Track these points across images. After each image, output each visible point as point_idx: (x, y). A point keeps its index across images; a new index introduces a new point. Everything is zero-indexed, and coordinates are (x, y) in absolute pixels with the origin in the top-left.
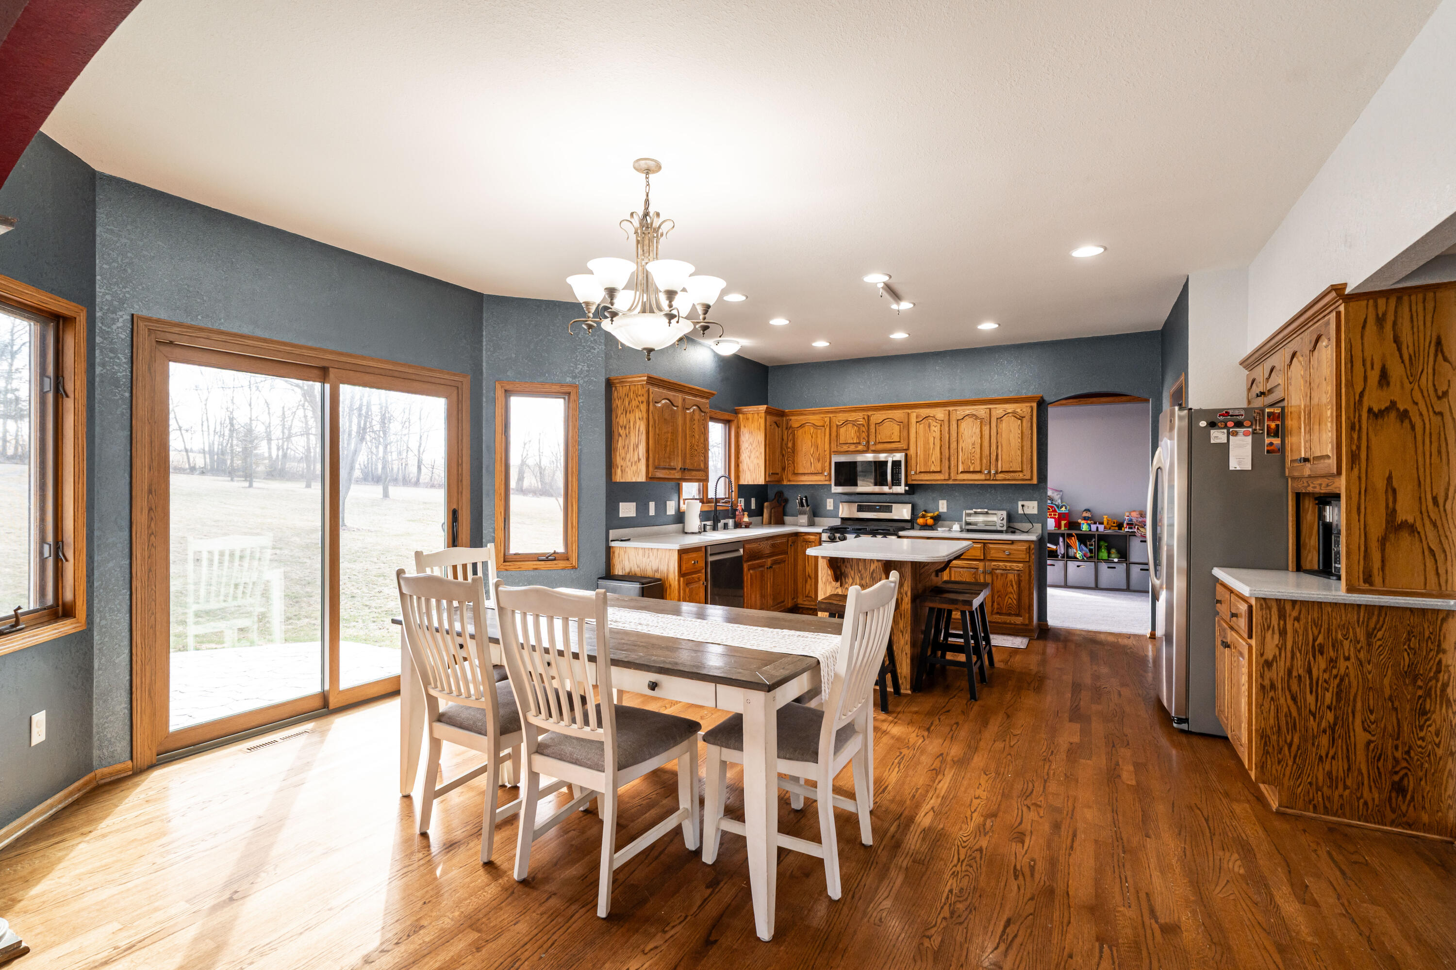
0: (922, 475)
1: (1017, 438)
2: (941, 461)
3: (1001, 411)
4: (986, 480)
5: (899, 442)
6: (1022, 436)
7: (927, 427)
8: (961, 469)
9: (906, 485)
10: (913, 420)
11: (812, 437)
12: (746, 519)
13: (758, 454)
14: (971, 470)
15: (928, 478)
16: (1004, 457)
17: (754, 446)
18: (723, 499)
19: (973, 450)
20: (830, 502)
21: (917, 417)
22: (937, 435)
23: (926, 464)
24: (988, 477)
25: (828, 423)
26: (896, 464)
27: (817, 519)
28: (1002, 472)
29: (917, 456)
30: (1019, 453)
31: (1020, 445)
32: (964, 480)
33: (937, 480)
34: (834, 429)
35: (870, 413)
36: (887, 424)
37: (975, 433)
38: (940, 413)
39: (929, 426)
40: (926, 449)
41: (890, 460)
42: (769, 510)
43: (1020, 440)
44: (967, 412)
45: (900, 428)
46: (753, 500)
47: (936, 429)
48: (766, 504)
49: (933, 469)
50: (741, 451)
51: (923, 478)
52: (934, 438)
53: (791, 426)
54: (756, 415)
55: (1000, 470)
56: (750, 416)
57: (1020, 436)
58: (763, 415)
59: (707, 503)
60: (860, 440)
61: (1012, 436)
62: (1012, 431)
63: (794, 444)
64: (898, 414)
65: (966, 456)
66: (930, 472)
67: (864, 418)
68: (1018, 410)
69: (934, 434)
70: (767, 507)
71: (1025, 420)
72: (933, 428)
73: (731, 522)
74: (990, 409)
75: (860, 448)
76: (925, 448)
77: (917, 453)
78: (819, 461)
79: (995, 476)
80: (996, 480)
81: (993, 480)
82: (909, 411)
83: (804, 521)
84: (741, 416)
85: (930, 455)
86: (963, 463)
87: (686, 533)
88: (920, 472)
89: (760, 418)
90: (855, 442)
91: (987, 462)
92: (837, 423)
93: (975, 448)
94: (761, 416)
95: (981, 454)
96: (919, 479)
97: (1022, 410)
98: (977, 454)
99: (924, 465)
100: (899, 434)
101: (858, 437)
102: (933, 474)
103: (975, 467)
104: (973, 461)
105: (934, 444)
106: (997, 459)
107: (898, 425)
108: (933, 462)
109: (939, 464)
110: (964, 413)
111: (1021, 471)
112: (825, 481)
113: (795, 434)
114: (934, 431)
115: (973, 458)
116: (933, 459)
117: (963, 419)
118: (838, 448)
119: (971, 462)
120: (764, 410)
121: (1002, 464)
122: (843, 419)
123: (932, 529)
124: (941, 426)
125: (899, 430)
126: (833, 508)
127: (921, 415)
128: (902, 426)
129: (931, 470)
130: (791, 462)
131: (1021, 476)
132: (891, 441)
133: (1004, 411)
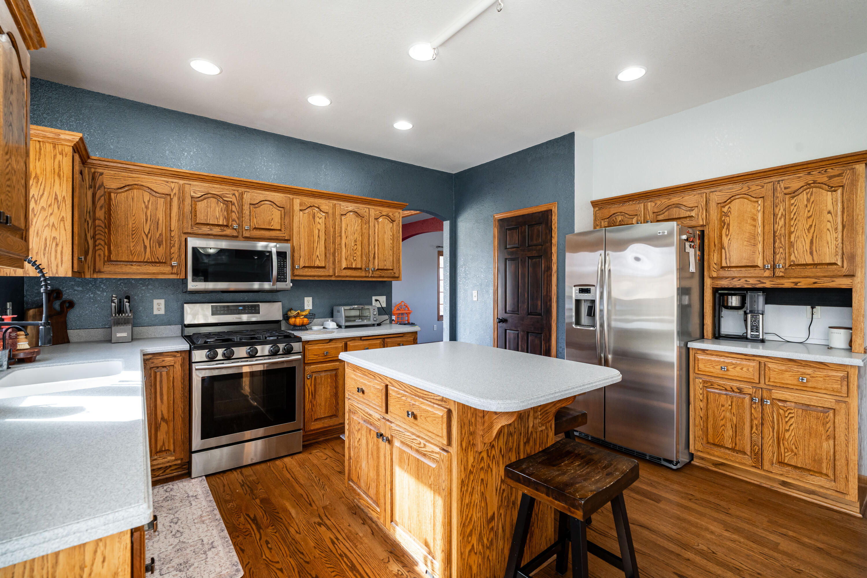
0: (306, 269)
1: (390, 239)
2: (326, 256)
3: (378, 212)
4: (366, 277)
5: (280, 230)
6: (393, 238)
7: (311, 217)
8: (344, 265)
9: (292, 281)
10: (297, 207)
11: (147, 207)
12: (23, 344)
14: (354, 267)
15: (312, 274)
16: (380, 256)
19: (355, 247)
20: (158, 304)
21: (301, 205)
22: (322, 228)
23: (310, 258)
24: (367, 275)
25: (176, 191)
26: (282, 256)
27: (142, 329)
28: (378, 269)
29: (300, 248)
30: (391, 252)
31: (392, 246)
32: (347, 276)
33: (314, 276)
34: (188, 201)
35: (241, 190)
36: (266, 206)
37: (357, 230)
38: (326, 205)
39: (314, 217)
40: (310, 242)
41: (274, 250)
43: (391, 241)
44: (350, 209)
45: (281, 215)
46: (10, 306)
47: (320, 221)
49: (317, 263)
51: (308, 274)
52: (319, 230)
53: (102, 185)
55: (376, 268)
57: (391, 237)
60: (228, 223)
61: (386, 236)
62: (386, 233)
63: (108, 213)
64: (277, 197)
65: (349, 252)
66: (314, 267)
67: (234, 194)
68: (390, 214)
69: (319, 227)
71: (395, 223)
72: (317, 220)
74: (369, 208)
75: (228, 232)
76: (309, 240)
77: (300, 245)
78: (160, 244)
79: (373, 273)
80: (374, 277)
81: (371, 277)
82: (291, 196)
83: (124, 335)
85: (315, 248)
86: (346, 259)
88: (304, 267)
89: (59, 157)
90: (221, 223)
91: (367, 259)
92: (192, 194)
93: (356, 245)
94: (61, 153)
95: (362, 251)
96: (305, 274)
97: (393, 214)
98: (358, 251)
99: (308, 259)
100: (280, 221)
101: (225, 217)
102: (318, 269)
103: (356, 264)
104: (355, 258)
105: (319, 236)
106: (374, 258)
107: (279, 210)
108: (317, 256)
109: (324, 259)
110: (346, 209)
111: (392, 270)
112: (172, 273)
113: (110, 199)
114: (319, 223)
115: (355, 255)
116: (318, 253)
117: (345, 214)
118: (195, 228)
119: (353, 259)
120: (72, 144)
121: (378, 262)
122: (202, 190)
123: (307, 330)
124: (325, 218)
125: (279, 217)
126: (166, 311)
127: (305, 203)
128: (283, 212)
129: (316, 265)
130: (103, 243)
131: (392, 273)
132: (272, 228)
133: (380, 213)
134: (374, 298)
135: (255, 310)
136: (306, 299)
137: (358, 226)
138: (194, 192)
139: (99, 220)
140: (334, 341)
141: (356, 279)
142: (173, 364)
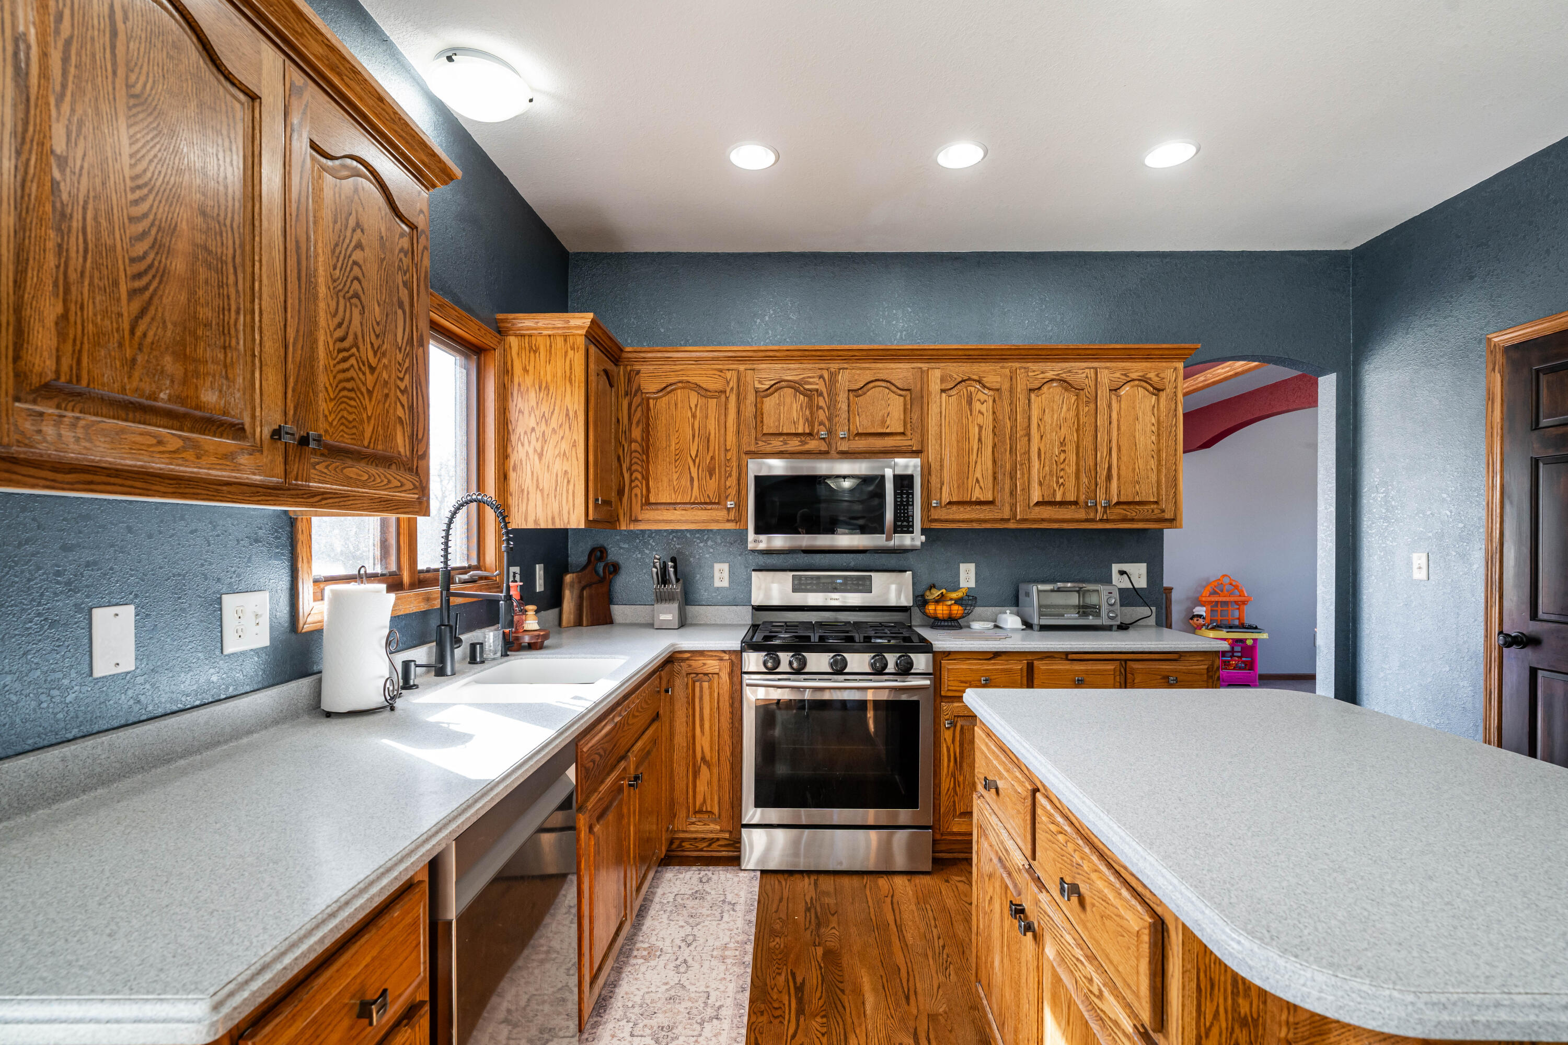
0: (954, 508)
1: (1149, 433)
2: (995, 478)
3: (1118, 375)
4: (1087, 520)
5: (903, 434)
6: (1158, 429)
7: (964, 402)
8: (1036, 496)
9: (924, 531)
10: (935, 386)
11: (694, 416)
12: (531, 623)
13: (564, 446)
14: (1058, 498)
15: (967, 516)
16: (1123, 473)
17: (554, 424)
18: (464, 570)
19: (1062, 456)
20: (721, 571)
21: (943, 380)
22: (988, 421)
23: (961, 486)
24: (1092, 516)
25: (733, 384)
26: (904, 483)
27: (692, 610)
28: (1118, 503)
29: (942, 466)
30: (1153, 464)
31: (1155, 448)
32: (1043, 520)
33: (971, 521)
34: (751, 398)
35: (834, 366)
36: (874, 391)
37: (1065, 419)
38: (993, 373)
39: (970, 402)
40: (963, 453)
41: (889, 473)
42: (576, 592)
43: (1154, 438)
44: (1050, 375)
45: (905, 405)
46: (539, 570)
47: (983, 408)
48: (568, 578)
49: (977, 495)
50: (514, 438)
51: (957, 517)
52: (981, 427)
53: (639, 389)
54: (560, 341)
55: (1115, 500)
56: (541, 343)
57: (1154, 429)
58: (581, 341)
59: (413, 586)
60: (813, 429)
61: (1139, 427)
62: (1140, 419)
63: (647, 431)
64: (901, 372)
65: (1047, 468)
66: (970, 503)
67: (821, 377)
68: (1152, 375)
69: (980, 420)
70: (572, 585)
71: (1163, 395)
72: (977, 406)
73: (491, 637)
74: (1096, 369)
75: (813, 445)
76: (960, 450)
77: (942, 460)
78: (711, 473)
79: (1105, 512)
80: (1107, 521)
81: (1101, 520)
82: (924, 366)
83: (669, 617)
84: (513, 341)
85: (972, 464)
86: (1040, 484)
87: (329, 715)
88: (950, 503)
89: (571, 353)
90: (800, 431)
91: (1090, 482)
92: (757, 385)
93: (1064, 451)
94: (573, 348)
95: (1077, 464)
96: (951, 517)
97: (1157, 375)
98: (1069, 465)
99: (958, 487)
100: (902, 417)
101: (807, 420)
102: (978, 507)
103: (1064, 494)
104: (1061, 481)
105: (980, 440)
106: (1109, 477)
107: (901, 395)
108: (977, 481)
109: (991, 485)
110: (1042, 376)
111: (1156, 503)
112: (728, 521)
113: (648, 409)
114: (980, 412)
115: (1062, 473)
116: (978, 475)
117: (1039, 388)
118: (761, 443)
119: (1057, 482)
120: (583, 332)
121: (1119, 487)
122: (772, 376)
123: (960, 627)
124: (994, 401)
125: (902, 408)
126: (730, 582)
127: (951, 376)
128: (908, 398)
129: (974, 499)
130: (639, 477)
131: (1156, 511)
132: (888, 431)
133: (1125, 375)
134: (1116, 568)
135: (865, 586)
136: (963, 567)
137: (1068, 410)
138: (760, 382)
139: (636, 441)
140: (1004, 657)
141: (1065, 526)
142: (717, 671)
